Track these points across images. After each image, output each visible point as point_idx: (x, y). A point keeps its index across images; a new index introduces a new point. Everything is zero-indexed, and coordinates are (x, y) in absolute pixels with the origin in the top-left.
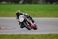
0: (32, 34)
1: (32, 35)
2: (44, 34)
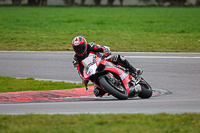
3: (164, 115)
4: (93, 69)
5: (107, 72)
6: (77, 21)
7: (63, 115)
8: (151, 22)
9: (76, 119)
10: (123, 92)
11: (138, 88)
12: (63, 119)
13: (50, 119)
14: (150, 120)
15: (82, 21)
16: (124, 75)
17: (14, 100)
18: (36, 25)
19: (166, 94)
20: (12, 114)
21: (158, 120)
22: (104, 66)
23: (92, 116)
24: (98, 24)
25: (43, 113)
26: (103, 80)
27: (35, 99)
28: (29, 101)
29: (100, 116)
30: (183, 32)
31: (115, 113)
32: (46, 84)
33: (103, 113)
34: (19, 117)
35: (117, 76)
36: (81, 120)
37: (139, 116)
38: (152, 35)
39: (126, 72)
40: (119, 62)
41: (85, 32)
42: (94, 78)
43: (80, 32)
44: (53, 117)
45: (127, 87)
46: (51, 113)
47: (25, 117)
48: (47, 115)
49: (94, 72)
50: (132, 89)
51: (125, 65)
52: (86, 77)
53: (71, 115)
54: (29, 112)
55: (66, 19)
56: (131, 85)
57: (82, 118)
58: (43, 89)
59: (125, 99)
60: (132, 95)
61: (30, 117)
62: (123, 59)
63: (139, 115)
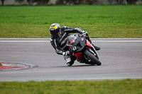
0: (80, 81)
1: (82, 83)
2: (112, 81)
3: (33, 82)
30: (46, 23)
38: (25, 26)
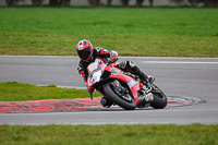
4: (97, 76)
5: (113, 79)
6: (102, 23)
7: (88, 126)
8: (184, 25)
9: (102, 130)
10: (130, 102)
11: (149, 97)
12: (88, 130)
13: (74, 130)
14: (182, 131)
15: (108, 23)
16: (133, 83)
17: (34, 108)
18: (58, 28)
19: (200, 102)
20: (33, 124)
21: (191, 132)
22: (109, 73)
23: (119, 127)
24: (126, 26)
25: (66, 123)
26: (107, 89)
27: (58, 108)
28: (51, 110)
29: (128, 127)
31: (145, 123)
32: (69, 92)
33: (132, 123)
34: (40, 128)
35: (124, 83)
36: (107, 131)
37: (171, 127)
38: (185, 39)
39: (136, 79)
40: (127, 68)
41: (112, 35)
42: (98, 86)
43: (106, 35)
44: (76, 128)
45: (136, 95)
46: (75, 124)
47: (46, 127)
48: (70, 126)
49: (98, 80)
50: (141, 98)
51: (135, 72)
52: (90, 84)
53: (96, 126)
54: (51, 122)
55: (90, 22)
56: (141, 93)
57: (109, 129)
58: (65, 97)
59: (133, 109)
60: (142, 104)
61: (52, 127)
62: (132, 65)
63: (170, 125)
